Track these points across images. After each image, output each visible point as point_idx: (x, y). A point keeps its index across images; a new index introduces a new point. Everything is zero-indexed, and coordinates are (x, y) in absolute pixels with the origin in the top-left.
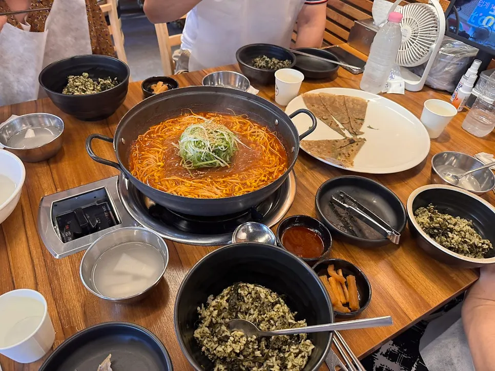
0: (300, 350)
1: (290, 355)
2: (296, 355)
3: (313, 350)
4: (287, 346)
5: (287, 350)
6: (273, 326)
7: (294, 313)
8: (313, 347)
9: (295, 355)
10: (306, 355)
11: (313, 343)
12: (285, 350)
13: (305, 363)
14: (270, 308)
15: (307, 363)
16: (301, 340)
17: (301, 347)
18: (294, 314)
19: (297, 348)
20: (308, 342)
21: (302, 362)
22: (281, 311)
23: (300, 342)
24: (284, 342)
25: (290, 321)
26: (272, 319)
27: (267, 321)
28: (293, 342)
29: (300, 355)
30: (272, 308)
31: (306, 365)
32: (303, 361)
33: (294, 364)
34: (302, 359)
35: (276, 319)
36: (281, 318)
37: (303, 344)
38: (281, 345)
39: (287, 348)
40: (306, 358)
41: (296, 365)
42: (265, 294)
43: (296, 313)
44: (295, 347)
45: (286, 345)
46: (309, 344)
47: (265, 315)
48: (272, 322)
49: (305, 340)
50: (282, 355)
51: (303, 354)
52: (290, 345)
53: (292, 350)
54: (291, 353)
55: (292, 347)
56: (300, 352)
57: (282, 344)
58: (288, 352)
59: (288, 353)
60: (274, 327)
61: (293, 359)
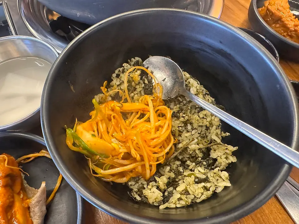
0: (207, 177)
1: (189, 176)
2: (199, 181)
3: (226, 188)
4: (194, 164)
5: (190, 168)
6: (188, 132)
7: (225, 133)
8: (229, 184)
9: (197, 180)
10: (212, 189)
11: (231, 180)
12: (189, 166)
13: (204, 197)
14: (197, 111)
15: (208, 200)
16: (216, 167)
17: (210, 174)
18: (224, 135)
19: (204, 174)
20: (225, 174)
21: (200, 194)
22: (209, 119)
23: (213, 169)
24: (193, 157)
25: (214, 137)
26: (191, 124)
27: (183, 122)
28: (205, 163)
29: (203, 184)
30: (199, 112)
31: (203, 202)
32: (202, 194)
33: (189, 190)
34: (202, 191)
35: (195, 126)
36: (204, 128)
37: (215, 173)
38: (187, 159)
39: (192, 165)
40: (210, 193)
41: (190, 192)
42: (197, 89)
43: (228, 134)
44: (202, 171)
45: (192, 162)
46: (223, 178)
47: (184, 115)
48: (189, 127)
49: (222, 171)
50: (181, 169)
51: (208, 185)
52: (199, 164)
53: (196, 171)
54: (193, 174)
55: (199, 168)
56: (206, 180)
57: (189, 158)
58: (191, 170)
59: (191, 172)
60: (189, 134)
61: (191, 183)
